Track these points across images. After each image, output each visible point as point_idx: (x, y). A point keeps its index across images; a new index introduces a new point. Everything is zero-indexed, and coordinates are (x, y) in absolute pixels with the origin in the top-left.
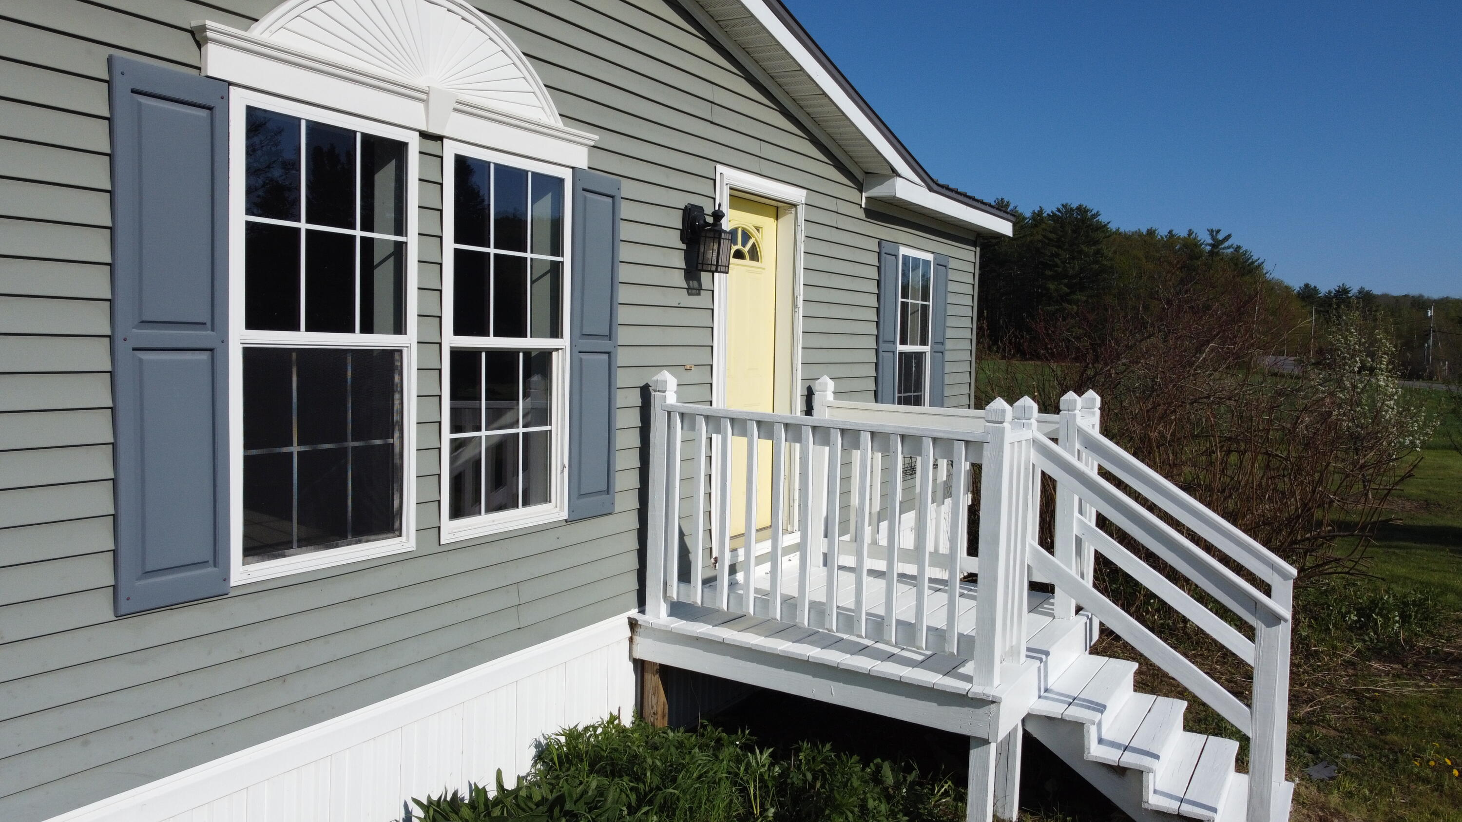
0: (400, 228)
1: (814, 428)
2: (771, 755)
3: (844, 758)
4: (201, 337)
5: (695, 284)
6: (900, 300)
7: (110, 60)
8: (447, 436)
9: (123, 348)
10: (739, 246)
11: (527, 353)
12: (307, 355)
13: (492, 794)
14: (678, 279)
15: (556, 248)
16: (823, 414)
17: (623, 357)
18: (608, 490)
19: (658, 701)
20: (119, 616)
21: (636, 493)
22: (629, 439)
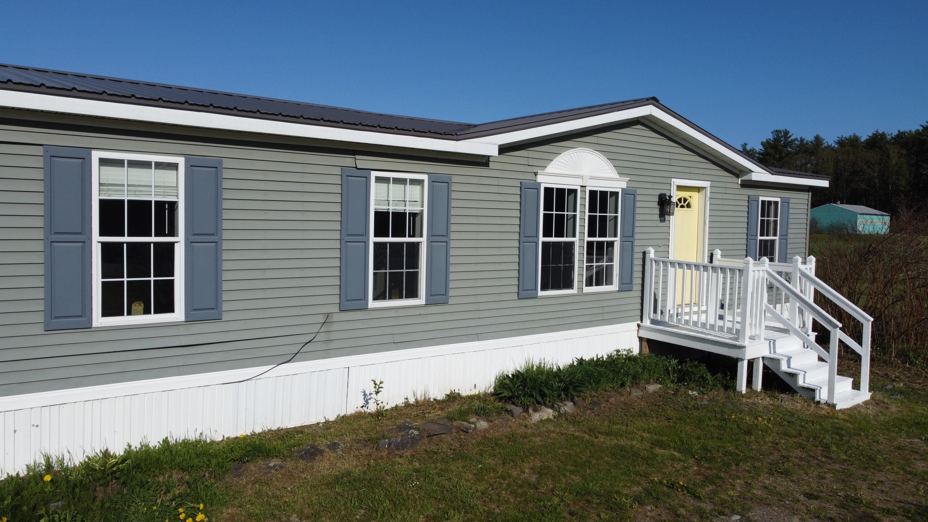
0: (575, 210)
1: (712, 267)
2: (677, 362)
3: (700, 364)
4: (534, 239)
5: (663, 219)
6: (760, 218)
7: (521, 182)
8: (585, 264)
9: (521, 242)
10: (682, 203)
11: (607, 242)
12: (554, 243)
13: (595, 359)
14: (657, 217)
15: (616, 212)
16: (716, 263)
17: (636, 243)
18: (631, 283)
19: (646, 350)
20: (519, 299)
21: (640, 285)
22: (638, 268)
